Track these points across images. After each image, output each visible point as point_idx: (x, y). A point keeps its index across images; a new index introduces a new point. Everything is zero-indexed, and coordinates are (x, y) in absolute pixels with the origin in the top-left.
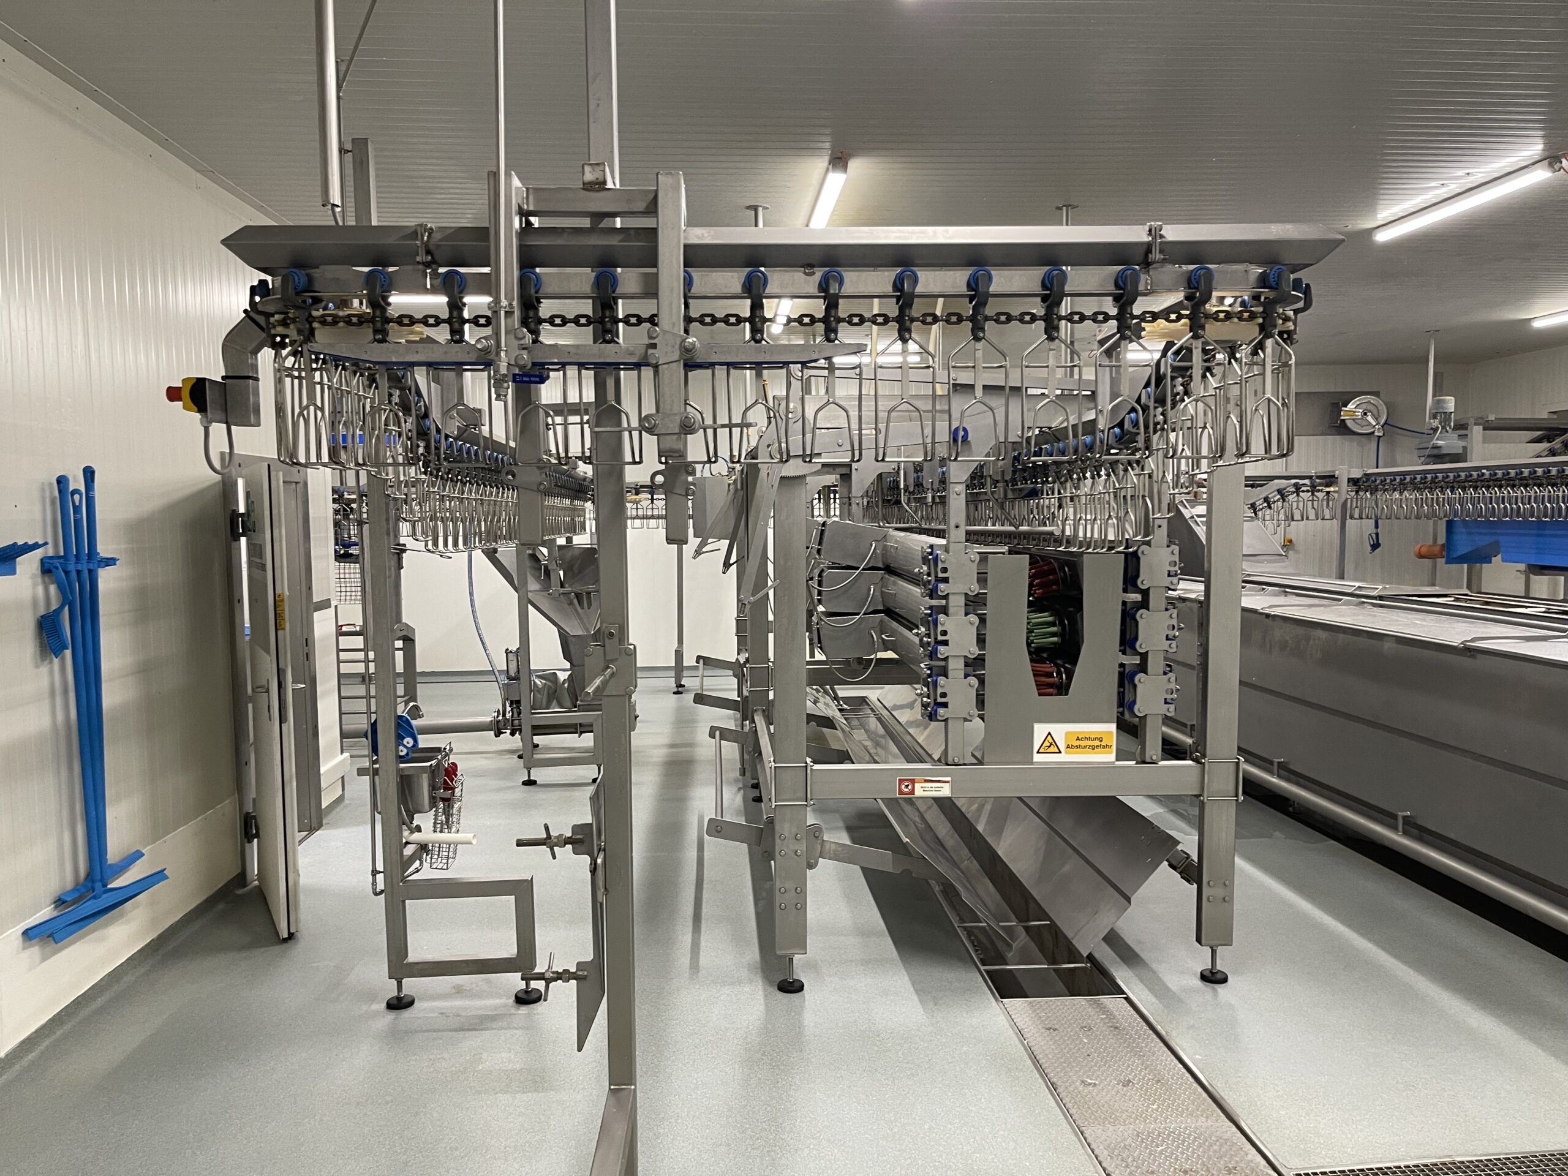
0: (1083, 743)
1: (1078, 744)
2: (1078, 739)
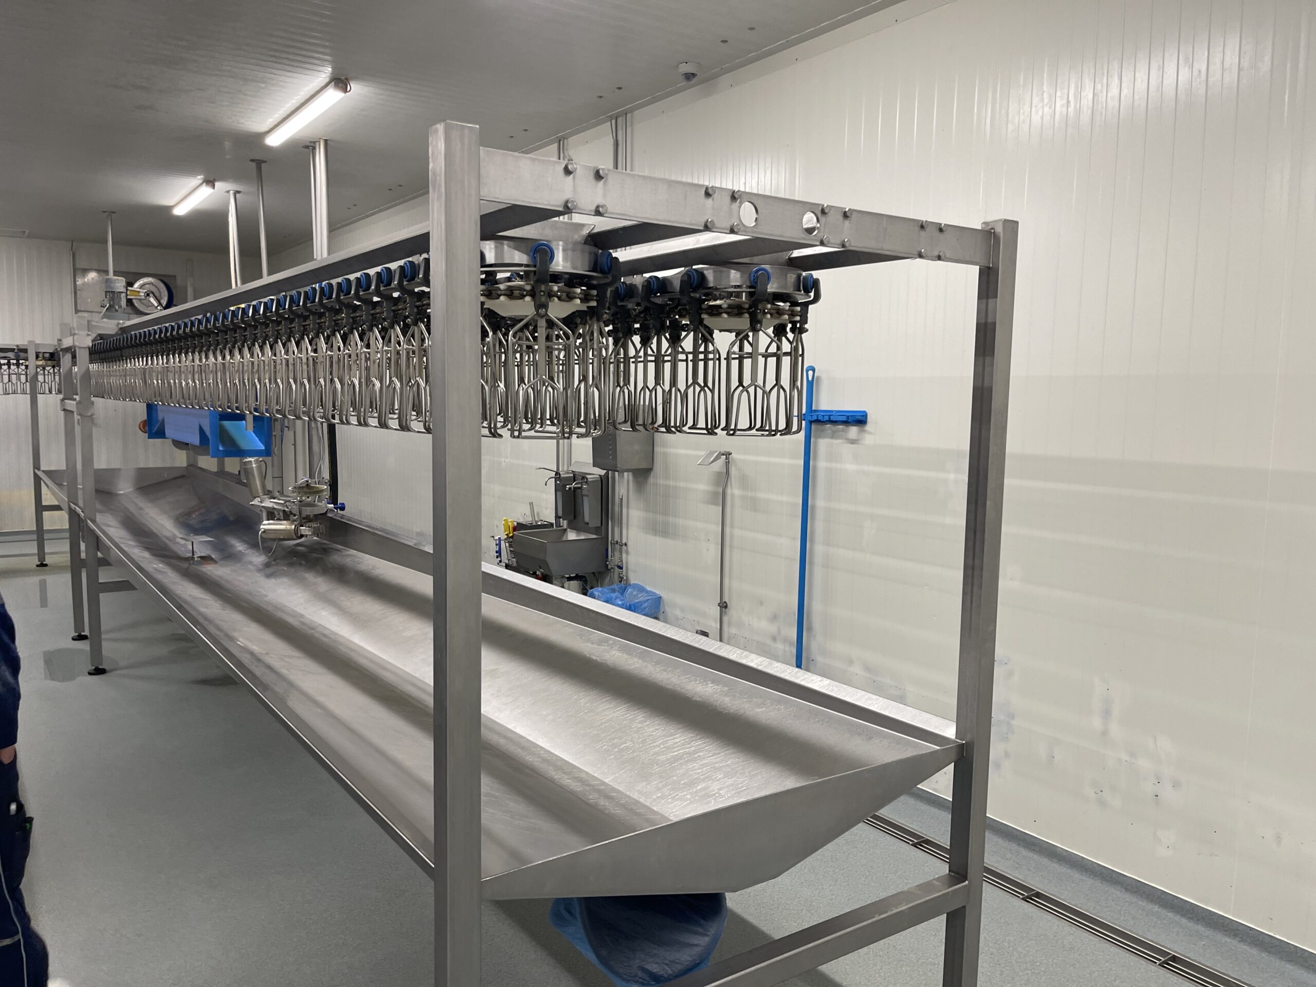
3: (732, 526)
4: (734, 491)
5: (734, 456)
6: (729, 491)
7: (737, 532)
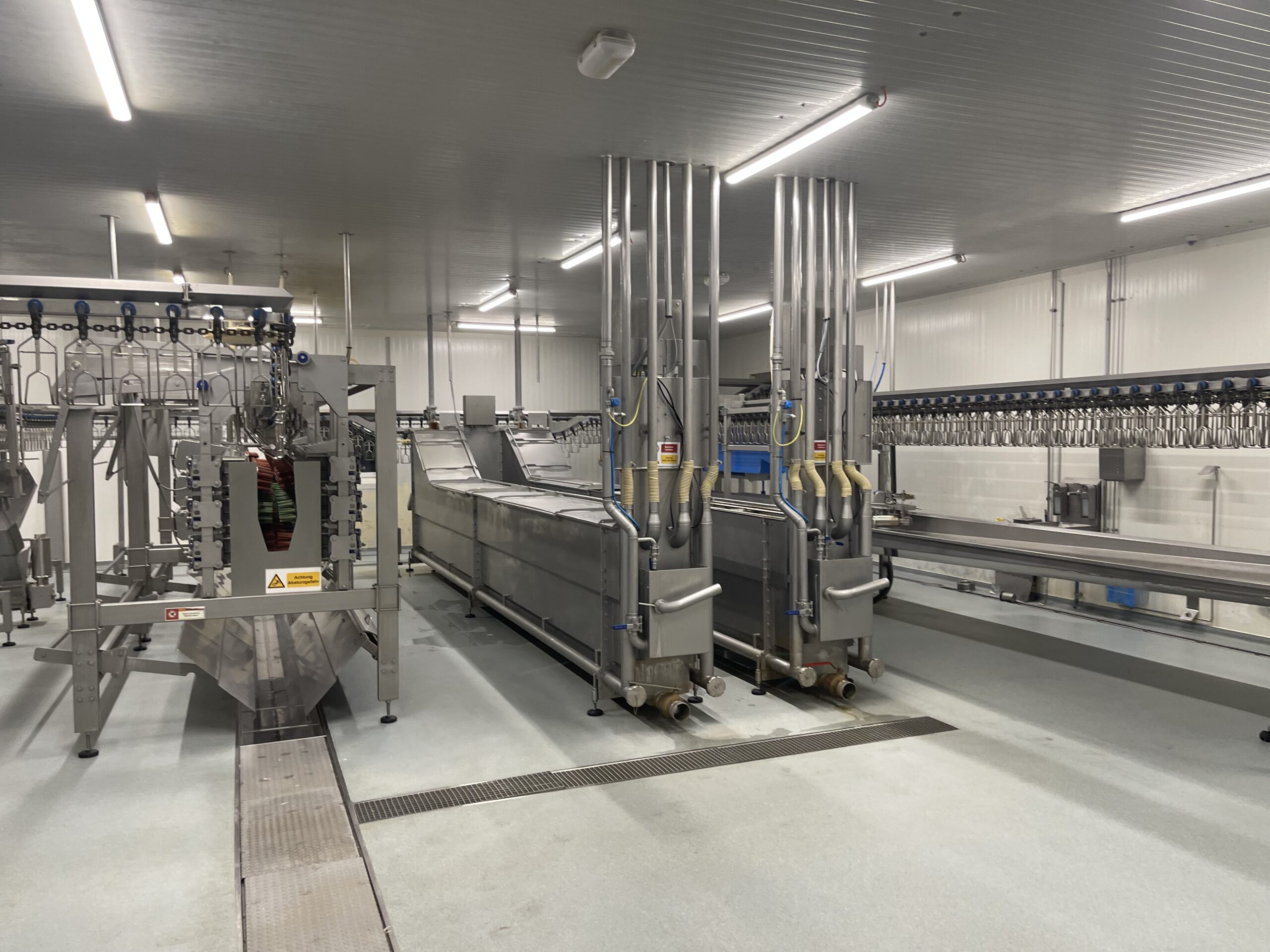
0: (299, 580)
1: (295, 581)
2: (296, 577)
3: (1221, 513)
4: (1223, 491)
5: (1222, 469)
6: (1218, 491)
7: (1225, 517)
